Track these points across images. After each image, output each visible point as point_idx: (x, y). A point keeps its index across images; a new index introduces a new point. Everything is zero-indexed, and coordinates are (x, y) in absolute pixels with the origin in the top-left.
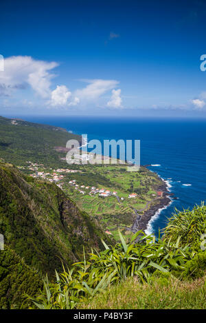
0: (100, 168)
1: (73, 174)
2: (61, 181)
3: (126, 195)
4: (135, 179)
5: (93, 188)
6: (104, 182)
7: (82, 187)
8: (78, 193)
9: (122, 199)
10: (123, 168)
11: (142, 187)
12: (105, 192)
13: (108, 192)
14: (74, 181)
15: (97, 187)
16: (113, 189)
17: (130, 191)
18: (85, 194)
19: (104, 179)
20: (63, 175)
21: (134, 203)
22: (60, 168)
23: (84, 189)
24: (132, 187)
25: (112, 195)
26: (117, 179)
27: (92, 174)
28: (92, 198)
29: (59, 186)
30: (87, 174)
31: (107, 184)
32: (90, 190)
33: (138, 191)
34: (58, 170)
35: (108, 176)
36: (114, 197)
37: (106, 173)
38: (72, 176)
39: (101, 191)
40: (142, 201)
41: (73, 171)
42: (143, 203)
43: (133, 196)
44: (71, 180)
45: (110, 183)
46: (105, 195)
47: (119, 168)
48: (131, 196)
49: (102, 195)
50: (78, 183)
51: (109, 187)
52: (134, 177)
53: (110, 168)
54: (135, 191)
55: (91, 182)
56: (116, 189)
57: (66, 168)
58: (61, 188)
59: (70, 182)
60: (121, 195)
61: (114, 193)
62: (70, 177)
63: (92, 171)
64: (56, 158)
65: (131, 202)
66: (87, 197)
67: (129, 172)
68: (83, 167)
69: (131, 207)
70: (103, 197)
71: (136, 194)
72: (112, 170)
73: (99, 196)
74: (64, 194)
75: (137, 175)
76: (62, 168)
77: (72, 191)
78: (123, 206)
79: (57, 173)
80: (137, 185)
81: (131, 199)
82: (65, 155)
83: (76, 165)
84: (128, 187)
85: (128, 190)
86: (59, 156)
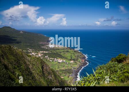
0: (58, 51)
2: (42, 56)
3: (69, 61)
4: (72, 55)
7: (51, 58)
8: (49, 61)
9: (67, 63)
10: (68, 50)
11: (75, 58)
12: (60, 61)
13: (61, 60)
15: (57, 59)
17: (71, 60)
19: (60, 55)
23: (51, 60)
24: (72, 58)
26: (65, 55)
28: (55, 63)
30: (53, 53)
32: (54, 60)
33: (74, 60)
34: (41, 52)
35: (62, 54)
37: (61, 53)
39: (59, 60)
40: (76, 64)
41: (47, 52)
42: (76, 65)
43: (72, 62)
44: (46, 56)
47: (66, 50)
48: (71, 62)
49: (59, 62)
50: (49, 57)
53: (62, 50)
54: (73, 60)
55: (54, 56)
56: (65, 59)
57: (44, 51)
58: (42, 59)
60: (67, 61)
61: (64, 61)
62: (45, 54)
63: (55, 52)
64: (40, 47)
65: (71, 64)
66: (53, 63)
67: (70, 52)
68: (51, 50)
69: (71, 67)
70: (60, 63)
71: (73, 61)
72: (63, 51)
73: (58, 62)
74: (43, 62)
75: (73, 53)
76: (42, 51)
77: (47, 60)
78: (68, 66)
79: (40, 53)
80: (73, 57)
81: (71, 63)
82: (43, 45)
83: (48, 49)
84: (70, 58)
85: (70, 59)
86: (41, 46)
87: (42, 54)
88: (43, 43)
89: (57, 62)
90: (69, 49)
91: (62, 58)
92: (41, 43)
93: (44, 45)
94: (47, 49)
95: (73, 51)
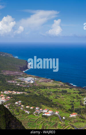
0: (43, 90)
1: (19, 95)
2: (8, 102)
3: (67, 115)
4: (75, 100)
5: (37, 108)
6: (47, 102)
7: (27, 107)
8: (23, 113)
9: (64, 118)
10: (64, 89)
11: (82, 107)
12: (48, 112)
13: (50, 112)
14: (20, 102)
15: (40, 107)
16: (55, 109)
17: (71, 111)
18: (30, 114)
19: (47, 100)
20: (9, 96)
21: (75, 122)
22: (7, 90)
23: (28, 110)
24: (73, 107)
25: (54, 115)
26: (58, 100)
27: (36, 96)
28: (36, 117)
29: (6, 106)
30: (31, 95)
31: (50, 104)
32: (34, 110)
33: (78, 111)
34: (5, 92)
35: (51, 97)
36: (56, 116)
37: (49, 94)
38: (18, 97)
39: (44, 111)
40: (82, 120)
41: (19, 93)
42: (83, 122)
43: (74, 115)
44: (17, 101)
45: (53, 104)
46: (48, 115)
47: (61, 89)
48: (72, 116)
49: (45, 114)
50: (23, 104)
51: (52, 107)
52: (74, 98)
53: (52, 90)
54: (76, 111)
55: (35, 103)
56: (58, 109)
57: (12, 90)
58: (8, 108)
59: (16, 103)
60: (63, 114)
61: (57, 113)
62: (15, 98)
63: (36, 93)
64: (4, 81)
65: (72, 121)
66: (31, 116)
67: (70, 93)
68: (28, 88)
69: (72, 126)
70: (46, 117)
71: (76, 114)
72: (54, 92)
73: (43, 116)
74: (10, 114)
75: (77, 96)
76: (9, 90)
77: (18, 111)
78: (65, 125)
79: (4, 94)
80: (77, 105)
81: (72, 118)
82: (11, 78)
83: (21, 87)
84: (69, 107)
85: (69, 110)
86: (6, 80)
87: (9, 98)
88: (12, 73)
89: (40, 116)
90: (67, 87)
91: (51, 107)
92: (7, 73)
93: (14, 77)
94: (19, 86)
95: (76, 92)
